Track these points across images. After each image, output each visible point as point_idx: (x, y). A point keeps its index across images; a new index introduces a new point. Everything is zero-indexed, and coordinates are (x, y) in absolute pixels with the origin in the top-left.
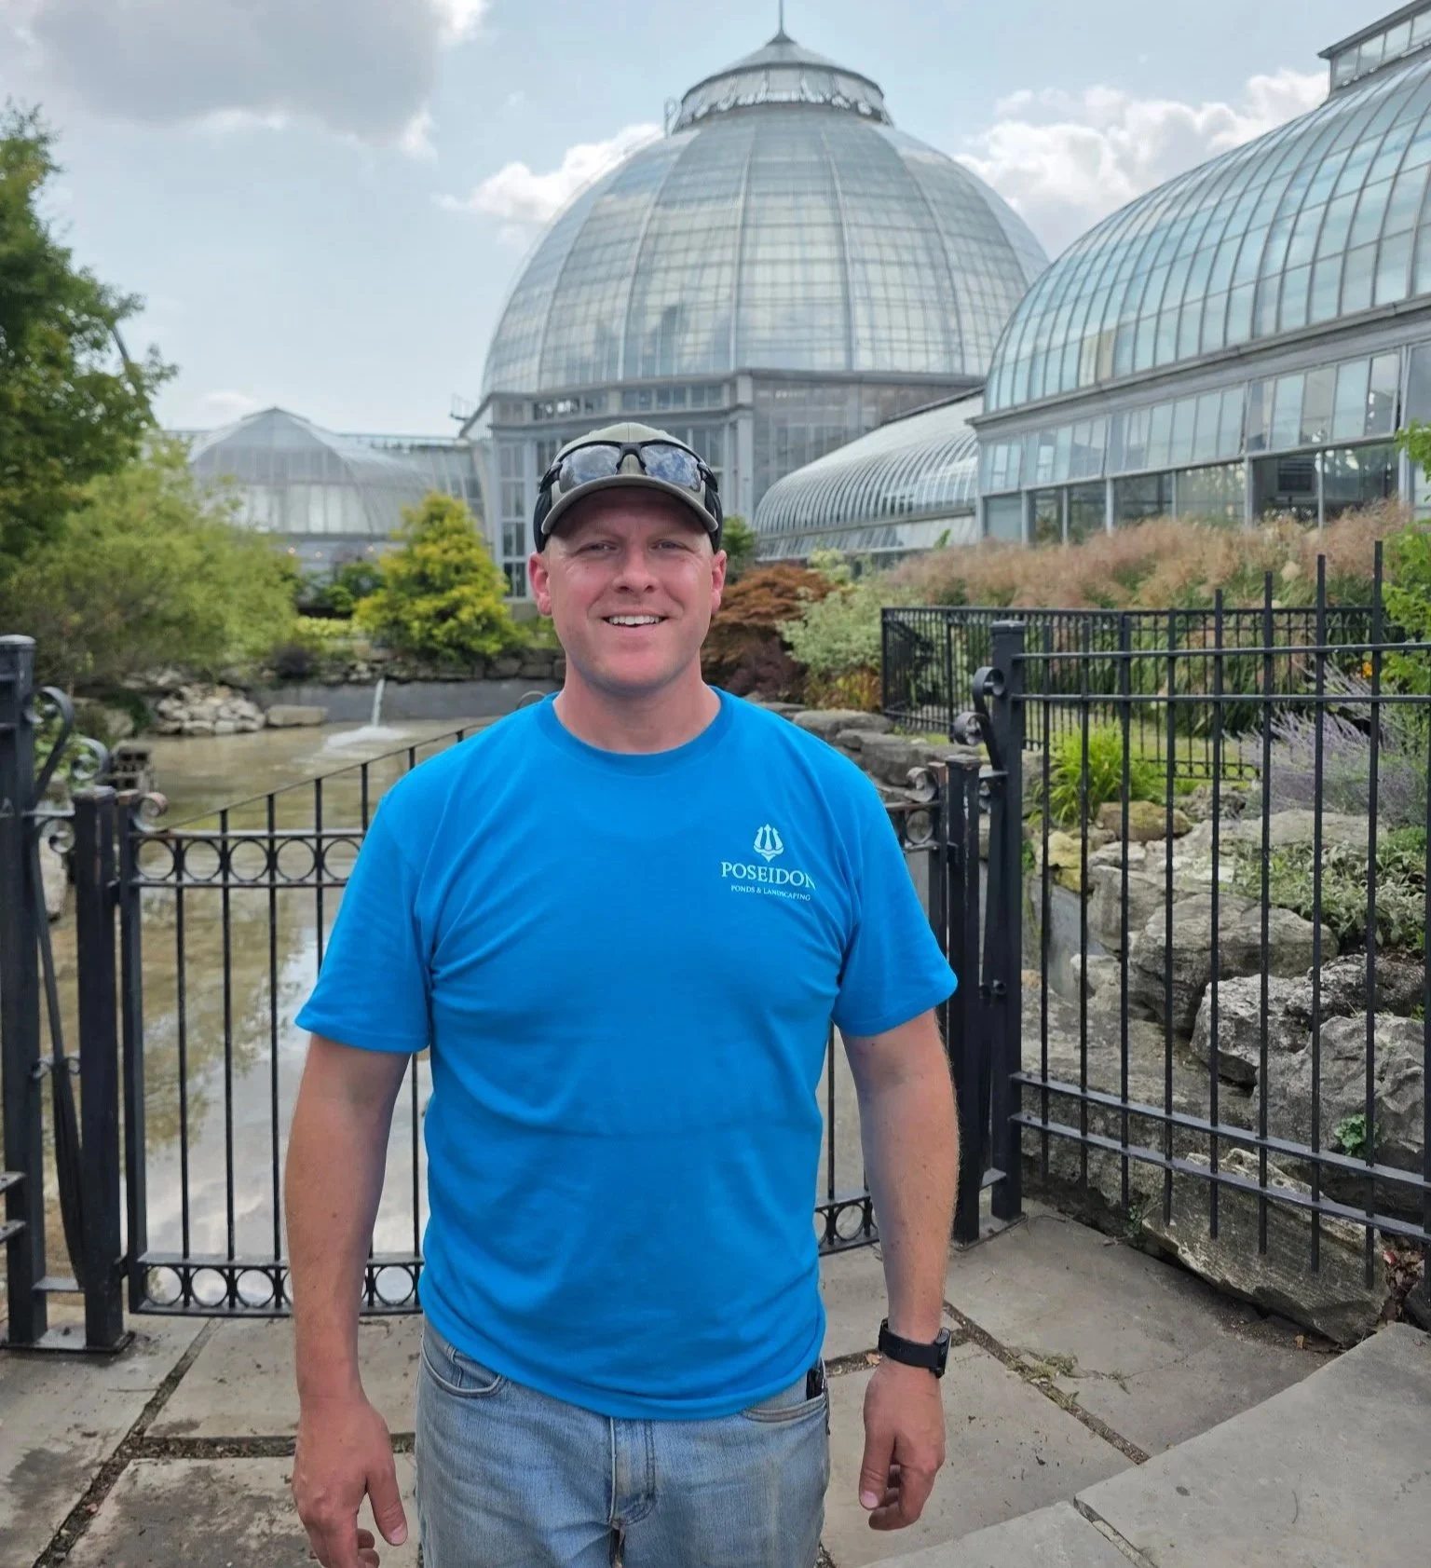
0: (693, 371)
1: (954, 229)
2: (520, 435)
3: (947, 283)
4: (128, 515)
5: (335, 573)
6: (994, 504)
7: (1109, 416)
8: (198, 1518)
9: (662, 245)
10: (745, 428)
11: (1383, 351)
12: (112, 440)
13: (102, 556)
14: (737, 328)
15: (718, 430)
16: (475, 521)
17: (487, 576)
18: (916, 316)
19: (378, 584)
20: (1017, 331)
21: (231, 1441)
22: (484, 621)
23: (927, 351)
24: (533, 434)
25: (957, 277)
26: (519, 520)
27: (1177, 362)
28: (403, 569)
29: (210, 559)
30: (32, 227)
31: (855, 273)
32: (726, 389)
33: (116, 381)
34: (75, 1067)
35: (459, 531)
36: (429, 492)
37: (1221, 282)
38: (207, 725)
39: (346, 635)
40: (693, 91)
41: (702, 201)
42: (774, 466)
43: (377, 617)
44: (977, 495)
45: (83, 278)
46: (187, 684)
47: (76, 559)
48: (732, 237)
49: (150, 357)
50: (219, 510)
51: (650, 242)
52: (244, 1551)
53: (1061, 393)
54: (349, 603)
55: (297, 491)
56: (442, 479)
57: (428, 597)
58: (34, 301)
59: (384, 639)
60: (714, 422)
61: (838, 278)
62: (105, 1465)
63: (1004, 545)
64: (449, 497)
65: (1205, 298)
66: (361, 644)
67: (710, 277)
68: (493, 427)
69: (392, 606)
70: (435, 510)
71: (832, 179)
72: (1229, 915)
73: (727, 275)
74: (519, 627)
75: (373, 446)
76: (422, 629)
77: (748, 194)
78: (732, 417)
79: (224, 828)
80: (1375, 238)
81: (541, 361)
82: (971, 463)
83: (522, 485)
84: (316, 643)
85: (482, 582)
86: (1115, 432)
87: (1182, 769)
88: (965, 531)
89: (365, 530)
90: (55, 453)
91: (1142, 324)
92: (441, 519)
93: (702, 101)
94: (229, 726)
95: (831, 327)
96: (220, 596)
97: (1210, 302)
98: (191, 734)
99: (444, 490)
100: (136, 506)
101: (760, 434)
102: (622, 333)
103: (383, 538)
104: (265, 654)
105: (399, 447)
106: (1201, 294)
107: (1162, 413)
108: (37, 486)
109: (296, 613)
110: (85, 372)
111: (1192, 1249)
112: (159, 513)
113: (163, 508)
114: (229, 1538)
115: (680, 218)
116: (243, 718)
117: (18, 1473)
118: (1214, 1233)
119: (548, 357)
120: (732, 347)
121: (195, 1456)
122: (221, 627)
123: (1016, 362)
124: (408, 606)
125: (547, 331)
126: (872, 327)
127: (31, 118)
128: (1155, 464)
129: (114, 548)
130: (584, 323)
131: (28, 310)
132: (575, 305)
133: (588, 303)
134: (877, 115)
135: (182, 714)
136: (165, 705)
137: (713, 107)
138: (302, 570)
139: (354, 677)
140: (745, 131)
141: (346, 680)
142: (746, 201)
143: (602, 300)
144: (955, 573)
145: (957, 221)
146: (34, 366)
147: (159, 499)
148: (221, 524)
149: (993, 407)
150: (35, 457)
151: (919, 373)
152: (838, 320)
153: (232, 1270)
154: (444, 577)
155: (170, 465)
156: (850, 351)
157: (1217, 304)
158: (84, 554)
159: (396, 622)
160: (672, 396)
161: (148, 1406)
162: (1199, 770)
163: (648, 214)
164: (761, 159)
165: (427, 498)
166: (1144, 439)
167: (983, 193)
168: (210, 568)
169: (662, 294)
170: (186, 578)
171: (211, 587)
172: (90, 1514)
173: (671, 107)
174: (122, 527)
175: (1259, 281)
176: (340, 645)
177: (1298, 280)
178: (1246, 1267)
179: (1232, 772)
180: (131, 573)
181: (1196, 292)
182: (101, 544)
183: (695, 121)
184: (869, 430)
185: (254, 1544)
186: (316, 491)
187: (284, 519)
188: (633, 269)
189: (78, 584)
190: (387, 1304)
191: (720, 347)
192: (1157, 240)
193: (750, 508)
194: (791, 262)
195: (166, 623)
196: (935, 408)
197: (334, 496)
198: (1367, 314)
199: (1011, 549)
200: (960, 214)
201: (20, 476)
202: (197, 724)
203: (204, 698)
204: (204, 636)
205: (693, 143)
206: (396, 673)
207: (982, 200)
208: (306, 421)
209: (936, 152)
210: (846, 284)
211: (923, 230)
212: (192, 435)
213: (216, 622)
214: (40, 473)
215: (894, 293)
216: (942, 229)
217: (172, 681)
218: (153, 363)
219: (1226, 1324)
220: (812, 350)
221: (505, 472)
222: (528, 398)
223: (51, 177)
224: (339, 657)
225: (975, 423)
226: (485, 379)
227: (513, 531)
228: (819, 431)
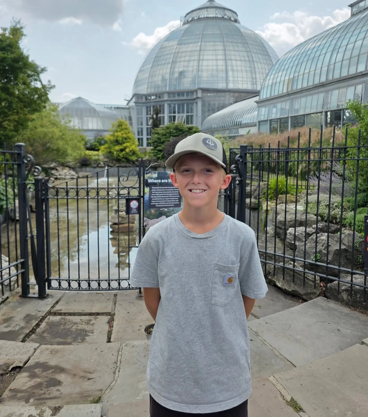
0: (186, 88)
1: (255, 51)
2: (142, 105)
3: (253, 66)
4: (43, 123)
5: (95, 140)
6: (261, 123)
7: (290, 100)
8: (62, 326)
9: (180, 55)
10: (200, 103)
11: (358, 84)
12: (39, 104)
13: (37, 133)
14: (198, 77)
15: (192, 104)
16: (130, 127)
17: (133, 141)
18: (244, 74)
19: (106, 142)
20: (268, 78)
21: (69, 313)
22: (132, 152)
23: (247, 84)
24: (145, 104)
25: (256, 64)
26: (141, 127)
27: (308, 86)
28: (112, 138)
29: (63, 135)
30: (19, 50)
31: (229, 63)
32: (195, 93)
33: (40, 89)
34: (35, 237)
35: (126, 129)
36: (118, 119)
37: (319, 66)
38: (63, 177)
39: (98, 155)
40: (187, 14)
41: (189, 43)
42: (207, 114)
43: (105, 151)
44: (257, 121)
45: (32, 63)
46: (58, 167)
47: (31, 134)
48: (197, 53)
49: (48, 83)
50: (66, 123)
51: (176, 54)
52: (72, 331)
53: (278, 94)
54: (98, 147)
55: (85, 119)
56: (122, 116)
57: (118, 146)
58: (20, 68)
59: (107, 156)
60: (192, 102)
61: (224, 64)
62: (43, 317)
63: (263, 134)
64: (124, 120)
65: (315, 70)
66: (101, 157)
67: (191, 64)
68: (135, 103)
69: (109, 148)
70: (120, 123)
71: (223, 37)
72: (298, 215)
73: (196, 63)
74: (141, 154)
75: (105, 107)
76: (117, 154)
77: (201, 41)
78: (196, 101)
79: (67, 186)
80: (358, 55)
81: (148, 85)
82: (256, 113)
83: (142, 118)
84: (90, 157)
85: (132, 142)
86: (292, 105)
87: (300, 187)
88: (254, 130)
89: (103, 128)
90: (25, 107)
91: (299, 77)
92: (121, 126)
93: (190, 17)
94: (69, 177)
95: (222, 77)
96: (66, 144)
97: (316, 71)
98: (59, 179)
99: (122, 118)
100: (45, 121)
101: (203, 105)
102: (168, 78)
103: (107, 131)
104: (77, 159)
105: (111, 108)
106: (314, 69)
107: (303, 99)
108: (21, 115)
109: (85, 149)
110: (33, 87)
111: (279, 282)
112: (51, 123)
113: (52, 122)
114: (69, 329)
115: (184, 48)
116: (72, 175)
117: (25, 317)
118: (284, 279)
119: (149, 84)
120: (197, 82)
121: (61, 316)
122: (66, 151)
123: (268, 86)
124: (113, 148)
125: (149, 78)
126: (233, 77)
127: (19, 22)
128: (301, 113)
129: (40, 131)
130: (159, 75)
131: (19, 71)
132: (156, 71)
133: (160, 70)
134: (236, 21)
135: (57, 174)
136: (53, 172)
137: (193, 18)
138: (87, 139)
139: (100, 166)
140: (201, 24)
141: (98, 166)
142: (201, 43)
143: (163, 70)
144: (250, 140)
145: (256, 49)
146: (20, 85)
147: (51, 119)
148: (66, 126)
149: (261, 98)
150: (21, 108)
151: (245, 89)
152: (224, 75)
153: (69, 281)
154: (122, 140)
155: (53, 111)
156: (227, 83)
157: (318, 71)
158: (32, 133)
159: (110, 152)
160: (181, 95)
161: (52, 307)
162: (304, 187)
163: (175, 47)
164: (205, 32)
165: (118, 121)
166: (299, 107)
167: (263, 42)
168: (63, 137)
169: (179, 68)
170: (58, 139)
171: (64, 141)
172: (40, 325)
173: (182, 19)
174: (42, 126)
175: (329, 65)
176: (96, 157)
177: (338, 65)
178: (290, 286)
179: (311, 188)
180: (44, 137)
181: (313, 68)
182: (36, 130)
183: (188, 22)
184: (231, 104)
185: (74, 330)
186: (90, 119)
187: (82, 125)
188: (171, 61)
189: (31, 140)
190: (103, 289)
191: (193, 82)
192: (304, 55)
193: (200, 123)
194: (213, 60)
195: (53, 150)
196: (249, 98)
197: (95, 120)
198: (355, 74)
199: (265, 135)
200: (257, 47)
201: (17, 113)
202: (61, 176)
203: (62, 170)
204: (62, 154)
205: (187, 28)
206: (110, 165)
207: (262, 44)
208: (88, 101)
209: (251, 30)
210: (226, 66)
211: (247, 52)
212: (59, 104)
213: (65, 150)
214: (22, 112)
215: (239, 68)
216: (252, 51)
217: (55, 166)
218: (49, 85)
219: (285, 298)
220: (218, 83)
221: (138, 114)
222: (144, 95)
223: (23, 37)
224: (96, 161)
225: (257, 102)
226: (133, 90)
227: (140, 130)
228: (219, 104)
